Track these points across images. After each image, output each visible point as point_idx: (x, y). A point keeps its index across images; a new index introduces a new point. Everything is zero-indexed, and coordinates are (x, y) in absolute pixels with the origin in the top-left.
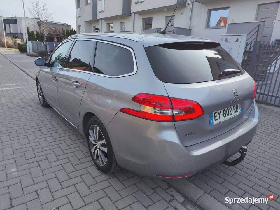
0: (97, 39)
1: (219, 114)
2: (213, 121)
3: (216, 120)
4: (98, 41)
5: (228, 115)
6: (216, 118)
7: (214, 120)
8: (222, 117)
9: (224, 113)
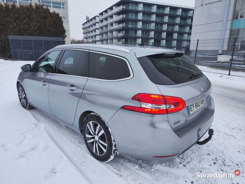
0: (89, 50)
1: (193, 106)
2: (190, 112)
3: (192, 111)
4: (90, 51)
5: (198, 107)
6: (192, 109)
7: (190, 110)
8: (195, 108)
9: (196, 105)
